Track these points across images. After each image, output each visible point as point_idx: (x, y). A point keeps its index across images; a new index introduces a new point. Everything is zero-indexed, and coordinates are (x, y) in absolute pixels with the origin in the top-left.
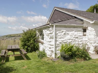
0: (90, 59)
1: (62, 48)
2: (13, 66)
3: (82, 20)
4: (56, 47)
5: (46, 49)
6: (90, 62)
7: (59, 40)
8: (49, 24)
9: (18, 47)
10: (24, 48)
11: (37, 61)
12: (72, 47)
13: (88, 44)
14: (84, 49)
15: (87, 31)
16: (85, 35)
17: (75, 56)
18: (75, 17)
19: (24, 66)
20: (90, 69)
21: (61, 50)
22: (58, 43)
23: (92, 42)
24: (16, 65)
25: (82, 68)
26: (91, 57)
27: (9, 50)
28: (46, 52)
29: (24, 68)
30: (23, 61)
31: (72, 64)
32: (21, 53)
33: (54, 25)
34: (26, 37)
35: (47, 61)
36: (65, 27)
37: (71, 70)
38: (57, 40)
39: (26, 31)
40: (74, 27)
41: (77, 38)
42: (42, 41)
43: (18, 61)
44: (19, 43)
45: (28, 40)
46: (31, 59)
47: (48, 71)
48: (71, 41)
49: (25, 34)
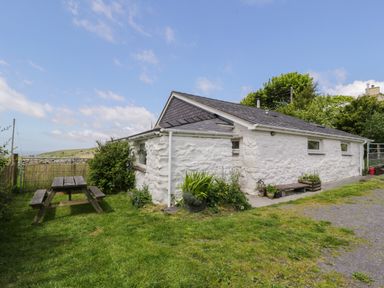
0: (247, 207)
1: (187, 182)
2: (66, 230)
3: (230, 123)
4: (173, 181)
5: (151, 186)
6: (248, 214)
7: (182, 166)
8: (158, 130)
9: (81, 180)
10: (97, 184)
11: (129, 215)
12: (209, 180)
13: (244, 173)
14: (235, 185)
15: (241, 146)
16: (237, 154)
17: (217, 199)
18: (216, 116)
19: (95, 229)
20: (248, 230)
21: (185, 188)
22: (177, 171)
23: (252, 169)
24: (75, 228)
25: (231, 229)
26: (249, 202)
27: (57, 189)
28: (150, 192)
29: (95, 233)
30: (92, 216)
31: (209, 219)
32: (90, 196)
33: (171, 131)
34: (103, 157)
35: (153, 215)
36: (194, 136)
37: (206, 235)
38: (176, 163)
39: (104, 143)
40: (213, 137)
41: (220, 160)
42: (143, 166)
43: (79, 218)
44: (84, 171)
45: (108, 165)
46: (113, 211)
47: (154, 237)
48: (206, 166)
49: (103, 149)
